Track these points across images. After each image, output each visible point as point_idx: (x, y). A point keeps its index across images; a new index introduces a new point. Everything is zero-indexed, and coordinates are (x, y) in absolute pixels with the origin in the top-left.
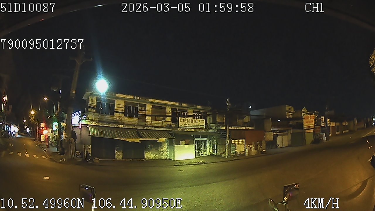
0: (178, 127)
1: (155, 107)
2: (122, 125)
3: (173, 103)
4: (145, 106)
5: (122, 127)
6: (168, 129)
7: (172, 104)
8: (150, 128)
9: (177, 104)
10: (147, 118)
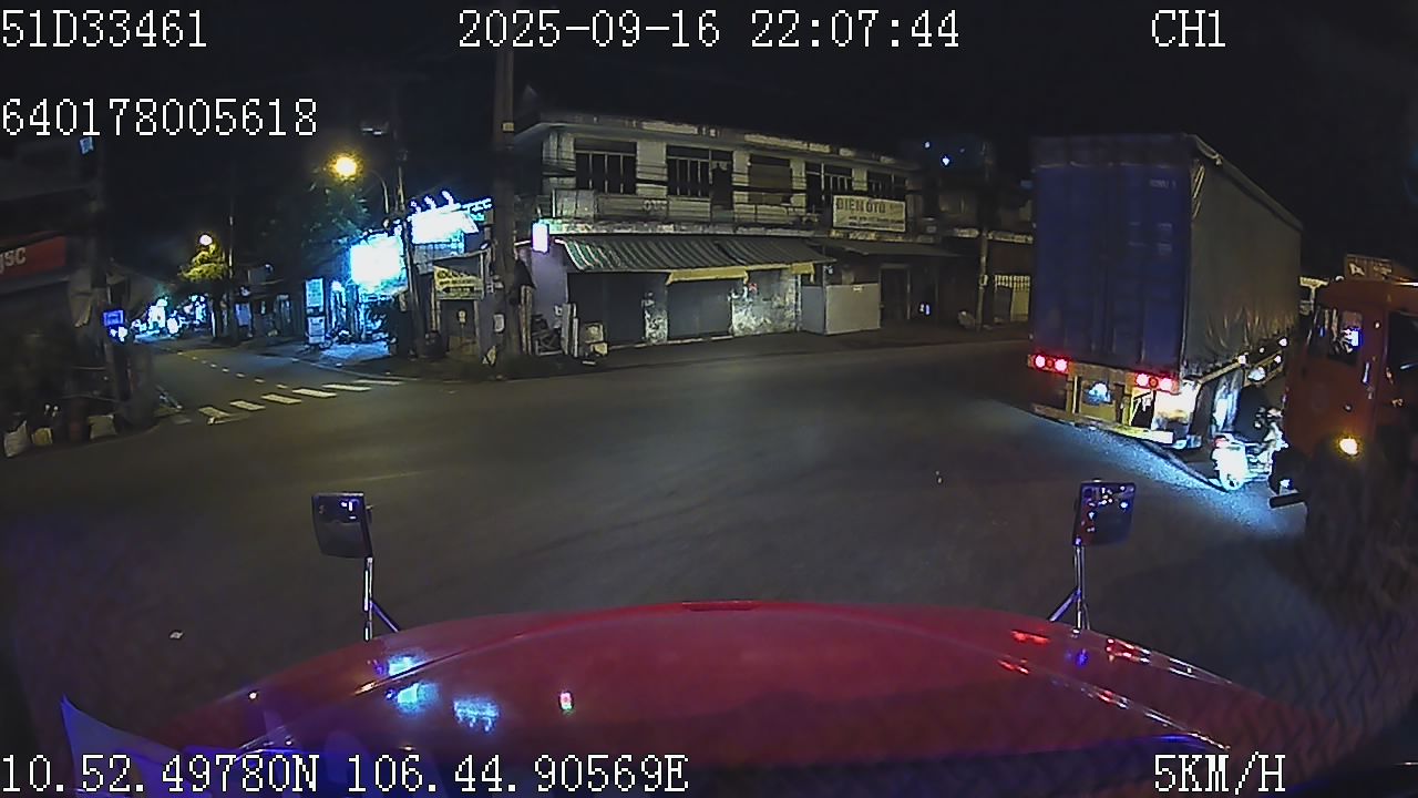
0: (832, 227)
1: (760, 159)
2: (672, 226)
3: (814, 147)
4: (728, 157)
5: (672, 232)
6: (804, 234)
7: (811, 149)
8: (753, 231)
9: (827, 149)
10: (737, 196)
